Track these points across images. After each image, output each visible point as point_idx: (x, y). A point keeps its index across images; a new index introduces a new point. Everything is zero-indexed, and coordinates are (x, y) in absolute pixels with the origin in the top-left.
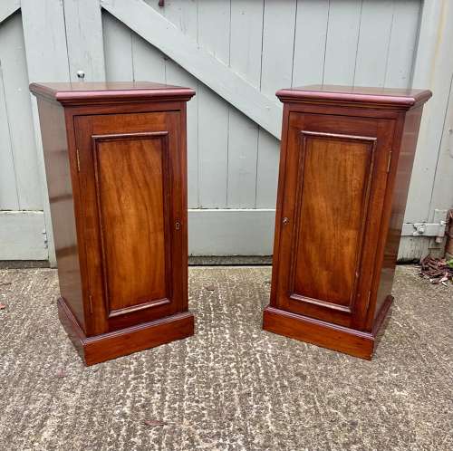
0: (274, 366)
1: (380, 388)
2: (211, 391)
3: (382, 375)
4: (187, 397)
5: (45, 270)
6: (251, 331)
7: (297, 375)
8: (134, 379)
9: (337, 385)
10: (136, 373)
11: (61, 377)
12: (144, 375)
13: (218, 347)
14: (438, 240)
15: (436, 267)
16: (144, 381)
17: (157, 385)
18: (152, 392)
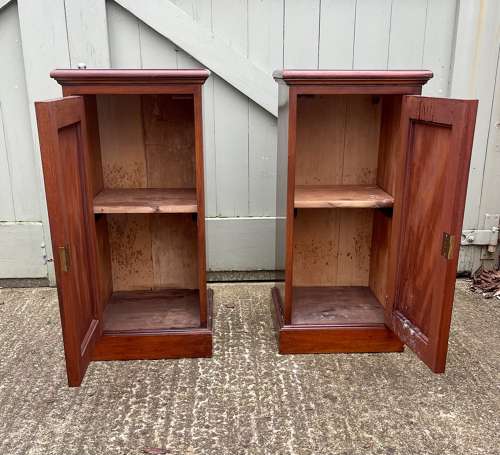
0: (300, 387)
1: (424, 410)
2: (225, 415)
3: (425, 396)
4: (196, 422)
5: (44, 289)
7: (325, 397)
8: (135, 403)
9: (372, 408)
11: (50, 402)
12: (147, 399)
13: (236, 367)
14: (491, 249)
15: (490, 280)
16: (146, 405)
17: (161, 410)
18: (155, 417)
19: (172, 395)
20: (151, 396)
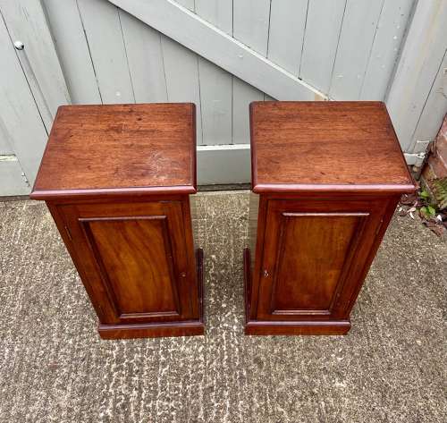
0: (237, 350)
1: (324, 377)
2: (180, 386)
4: (160, 394)
6: (221, 298)
7: (255, 361)
9: (288, 374)
12: (124, 364)
17: (135, 379)
18: (130, 387)
19: (142, 359)
20: (127, 361)
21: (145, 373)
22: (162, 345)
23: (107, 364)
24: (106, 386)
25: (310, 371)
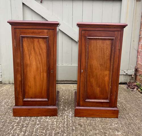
0: (71, 121)
1: (110, 131)
2: (44, 131)
3: (111, 125)
4: (34, 134)
6: (65, 107)
7: (79, 125)
8: (16, 126)
9: (94, 129)
10: (18, 123)
12: (20, 124)
15: (132, 85)
16: (19, 127)
17: (24, 129)
18: (21, 131)
19: (29, 123)
20: (22, 123)
21: (29, 127)
22: (38, 119)
23: (13, 124)
24: (10, 130)
25: (103, 128)
